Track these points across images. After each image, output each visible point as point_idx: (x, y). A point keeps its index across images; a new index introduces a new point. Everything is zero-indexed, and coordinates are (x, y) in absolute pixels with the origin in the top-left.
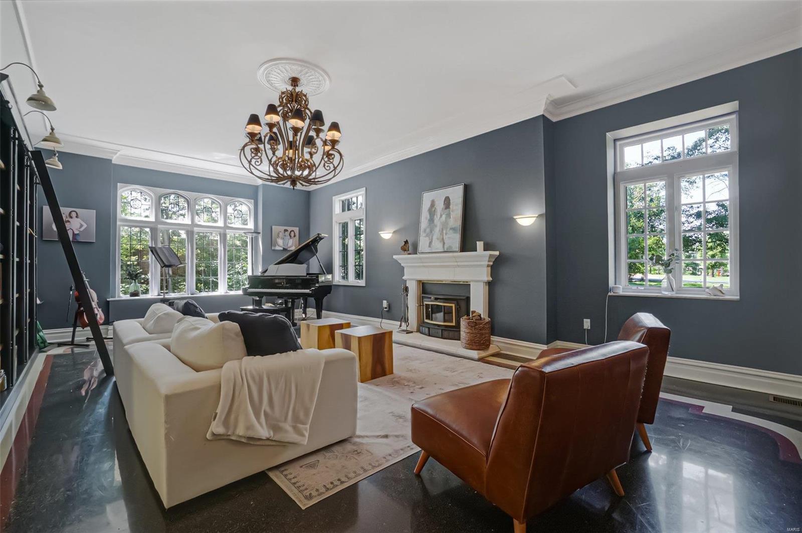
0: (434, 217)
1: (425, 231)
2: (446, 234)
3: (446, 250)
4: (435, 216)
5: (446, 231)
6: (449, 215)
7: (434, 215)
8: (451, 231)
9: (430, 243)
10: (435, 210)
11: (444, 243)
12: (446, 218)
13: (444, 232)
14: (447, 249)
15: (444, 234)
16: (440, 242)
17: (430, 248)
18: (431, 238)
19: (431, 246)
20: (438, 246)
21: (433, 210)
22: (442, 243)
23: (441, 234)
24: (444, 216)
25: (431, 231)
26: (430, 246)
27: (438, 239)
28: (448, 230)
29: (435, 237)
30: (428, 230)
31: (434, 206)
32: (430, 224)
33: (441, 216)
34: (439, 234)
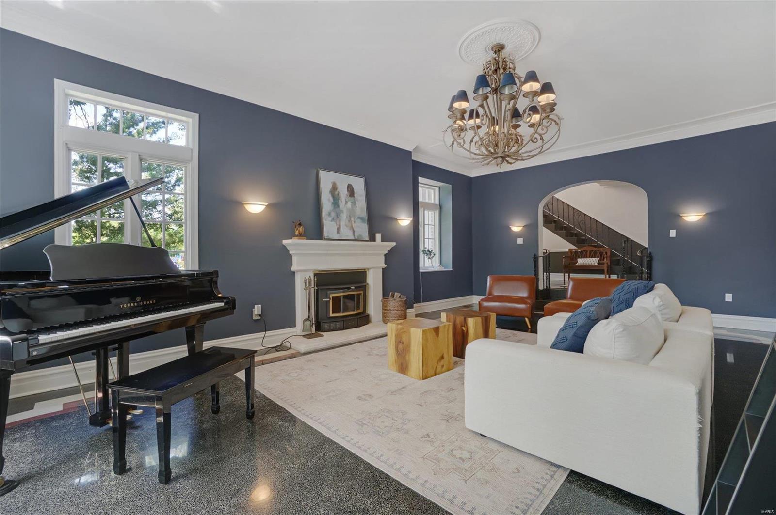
0: (338, 201)
1: (329, 214)
2: (354, 222)
3: (356, 238)
4: (340, 201)
5: (354, 219)
6: (354, 204)
7: (339, 199)
8: (359, 220)
9: (339, 229)
10: (338, 194)
11: (354, 232)
12: (352, 205)
13: (352, 219)
14: (358, 237)
15: (353, 222)
16: (350, 229)
17: (338, 235)
18: (338, 223)
19: (340, 232)
20: (346, 233)
21: (336, 193)
22: (352, 230)
23: (349, 221)
24: (349, 204)
25: (338, 216)
26: (338, 232)
27: (346, 225)
28: (356, 218)
29: (343, 223)
30: (333, 214)
31: (336, 189)
32: (334, 208)
33: (346, 202)
34: (347, 222)
